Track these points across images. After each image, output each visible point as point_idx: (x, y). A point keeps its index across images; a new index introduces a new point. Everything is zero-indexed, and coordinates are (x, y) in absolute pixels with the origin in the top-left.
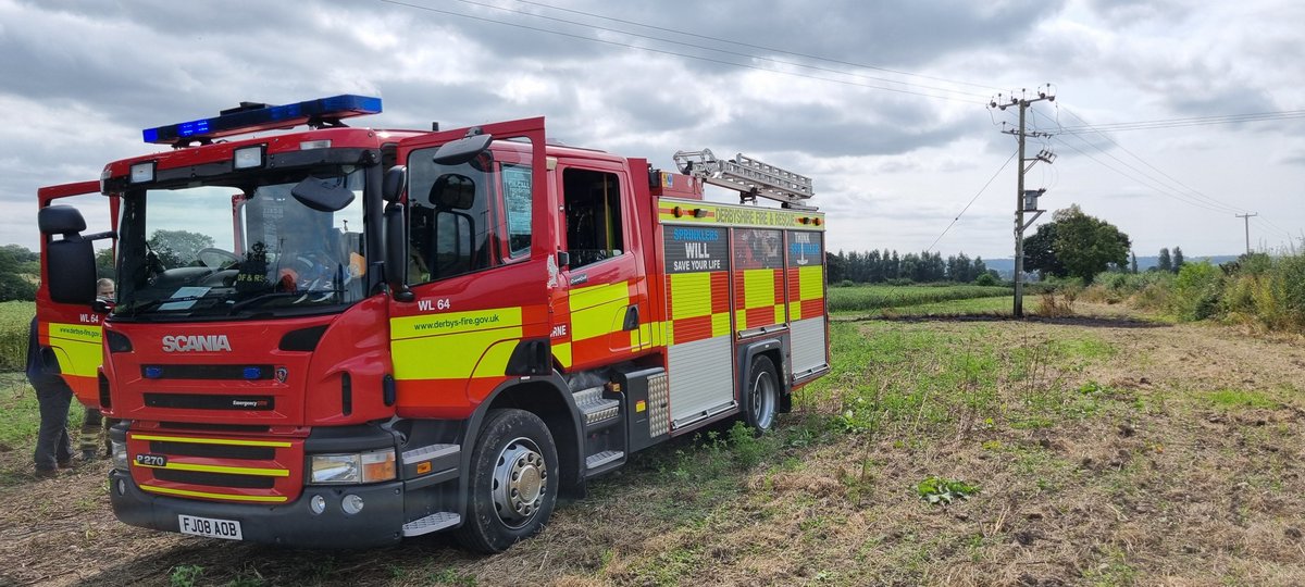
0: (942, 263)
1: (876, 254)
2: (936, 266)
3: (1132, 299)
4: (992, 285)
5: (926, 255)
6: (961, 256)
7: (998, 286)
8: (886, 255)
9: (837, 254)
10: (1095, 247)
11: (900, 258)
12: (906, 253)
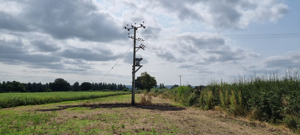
0: (117, 86)
1: (101, 83)
2: (115, 86)
3: (160, 95)
4: (127, 91)
5: (113, 84)
6: (121, 84)
7: (128, 91)
8: (104, 84)
9: (92, 83)
10: (150, 82)
11: (107, 84)
12: (108, 83)
